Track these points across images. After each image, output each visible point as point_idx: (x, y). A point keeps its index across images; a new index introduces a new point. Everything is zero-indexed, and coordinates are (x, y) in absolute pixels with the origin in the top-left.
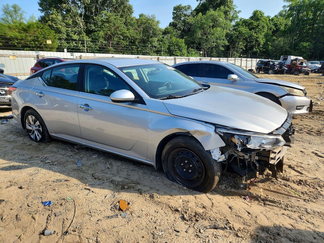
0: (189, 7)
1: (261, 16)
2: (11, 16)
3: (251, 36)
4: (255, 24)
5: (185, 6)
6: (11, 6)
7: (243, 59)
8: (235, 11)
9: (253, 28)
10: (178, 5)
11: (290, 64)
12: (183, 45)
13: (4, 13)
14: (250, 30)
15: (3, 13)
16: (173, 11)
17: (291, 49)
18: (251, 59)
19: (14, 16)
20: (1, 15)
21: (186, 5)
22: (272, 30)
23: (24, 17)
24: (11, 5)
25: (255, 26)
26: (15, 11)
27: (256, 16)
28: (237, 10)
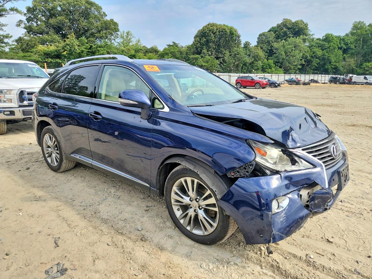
1: (332, 38)
3: (324, 55)
4: (327, 45)
7: (319, 75)
8: (310, 34)
9: (326, 49)
11: (349, 79)
12: (272, 64)
14: (323, 50)
16: (258, 37)
17: (357, 67)
18: (324, 75)
22: (343, 49)
25: (327, 47)
27: (328, 39)
28: (311, 33)
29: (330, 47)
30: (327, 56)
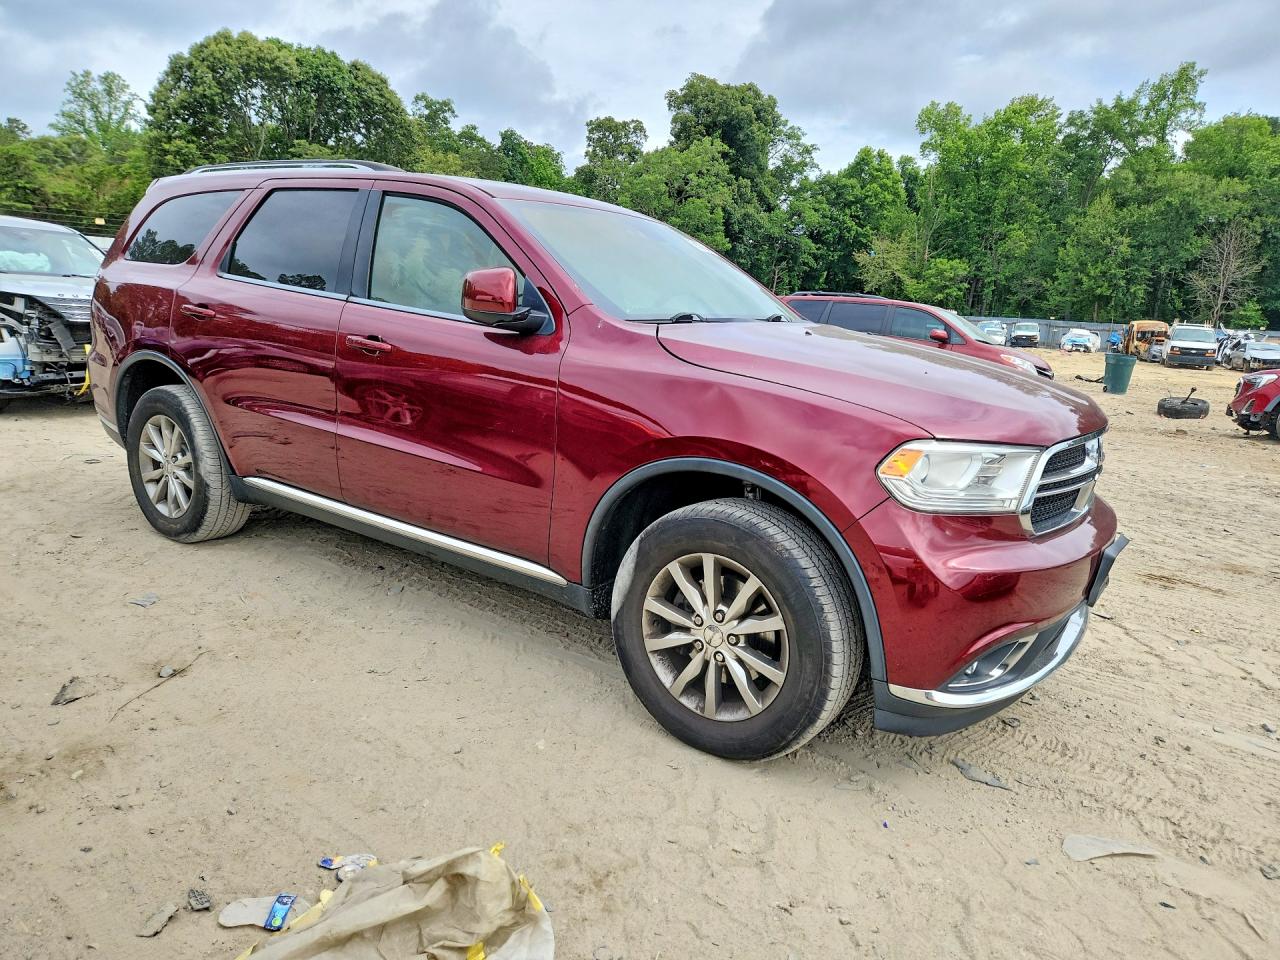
0: (639, 128)
1: (879, 166)
2: (95, 108)
5: (625, 125)
6: (96, 78)
9: (848, 205)
10: (602, 118)
13: (72, 98)
15: (69, 95)
19: (105, 109)
20: (64, 104)
21: (628, 120)
23: (135, 113)
24: (99, 76)
26: (109, 92)
28: (806, 141)
29: (867, 197)
30: (853, 233)
